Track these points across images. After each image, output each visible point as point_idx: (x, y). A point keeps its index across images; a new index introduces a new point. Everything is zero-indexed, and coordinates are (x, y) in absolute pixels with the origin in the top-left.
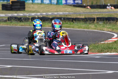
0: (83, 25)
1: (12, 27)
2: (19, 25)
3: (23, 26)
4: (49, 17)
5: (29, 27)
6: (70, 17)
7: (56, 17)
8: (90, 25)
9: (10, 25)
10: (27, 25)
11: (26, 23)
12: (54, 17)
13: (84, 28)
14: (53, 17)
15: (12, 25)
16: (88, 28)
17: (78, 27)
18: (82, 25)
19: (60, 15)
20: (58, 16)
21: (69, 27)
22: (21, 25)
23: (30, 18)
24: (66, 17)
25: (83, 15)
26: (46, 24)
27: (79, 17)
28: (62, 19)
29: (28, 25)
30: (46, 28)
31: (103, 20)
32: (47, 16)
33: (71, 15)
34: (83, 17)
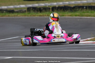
1: (29, 18)
2: (38, 16)
3: (41, 16)
9: (28, 16)
10: (45, 16)
15: (30, 16)
19: (83, 4)
21: (89, 16)
22: (40, 16)
28: (85, 7)
29: (47, 15)
30: (65, 18)
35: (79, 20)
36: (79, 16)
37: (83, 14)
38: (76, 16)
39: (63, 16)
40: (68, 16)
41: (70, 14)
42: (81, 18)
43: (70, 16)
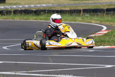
0: (70, 18)
2: (2, 19)
3: (6, 19)
4: (32, 9)
5: (12, 20)
6: (54, 9)
7: (40, 9)
8: (77, 18)
10: (10, 19)
11: (8, 17)
12: (38, 9)
13: (71, 21)
14: (36, 10)
16: (75, 21)
17: (64, 19)
18: (68, 18)
19: (43, 8)
20: (42, 9)
22: (4, 19)
23: (12, 10)
24: (50, 9)
25: (67, 7)
26: (30, 17)
27: (63, 9)
28: (46, 11)
29: (11, 18)
30: (30, 21)
31: (90, 12)
32: (30, 8)
33: (55, 8)
34: (68, 9)
35: (45, 24)
36: (44, 19)
37: (48, 18)
38: (41, 19)
39: (28, 19)
40: (33, 19)
41: (34, 18)
42: (46, 22)
43: (35, 19)
